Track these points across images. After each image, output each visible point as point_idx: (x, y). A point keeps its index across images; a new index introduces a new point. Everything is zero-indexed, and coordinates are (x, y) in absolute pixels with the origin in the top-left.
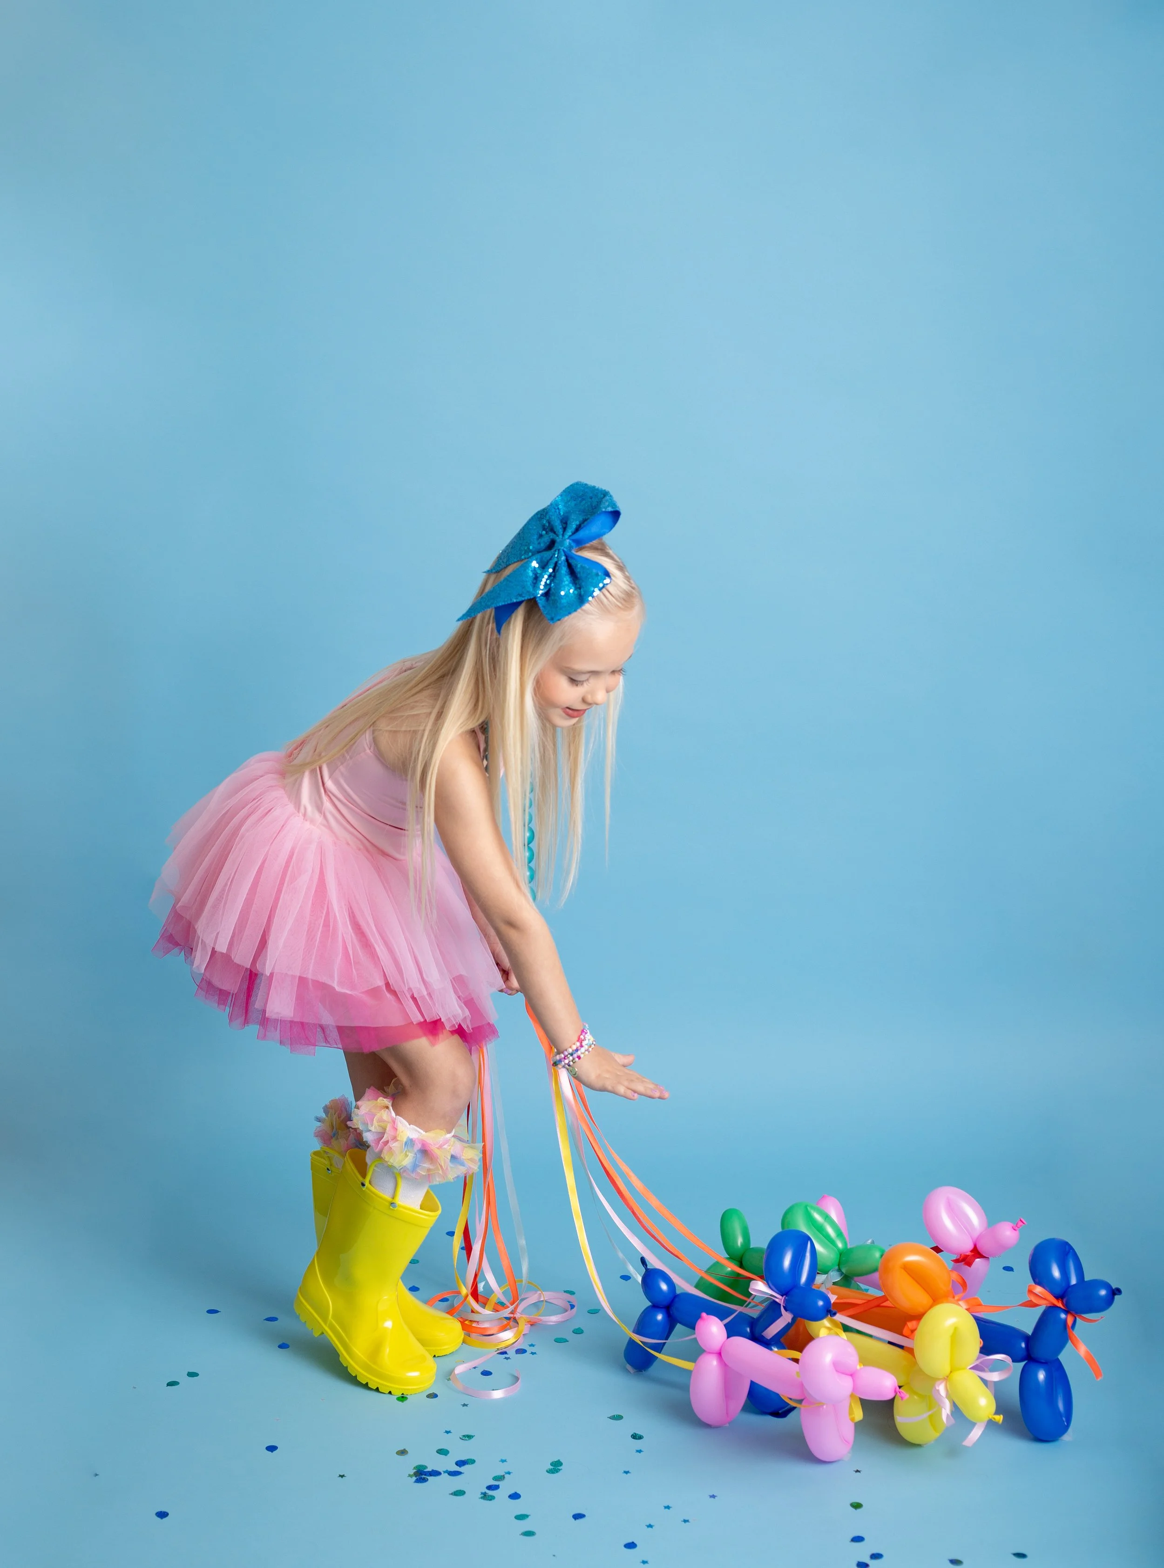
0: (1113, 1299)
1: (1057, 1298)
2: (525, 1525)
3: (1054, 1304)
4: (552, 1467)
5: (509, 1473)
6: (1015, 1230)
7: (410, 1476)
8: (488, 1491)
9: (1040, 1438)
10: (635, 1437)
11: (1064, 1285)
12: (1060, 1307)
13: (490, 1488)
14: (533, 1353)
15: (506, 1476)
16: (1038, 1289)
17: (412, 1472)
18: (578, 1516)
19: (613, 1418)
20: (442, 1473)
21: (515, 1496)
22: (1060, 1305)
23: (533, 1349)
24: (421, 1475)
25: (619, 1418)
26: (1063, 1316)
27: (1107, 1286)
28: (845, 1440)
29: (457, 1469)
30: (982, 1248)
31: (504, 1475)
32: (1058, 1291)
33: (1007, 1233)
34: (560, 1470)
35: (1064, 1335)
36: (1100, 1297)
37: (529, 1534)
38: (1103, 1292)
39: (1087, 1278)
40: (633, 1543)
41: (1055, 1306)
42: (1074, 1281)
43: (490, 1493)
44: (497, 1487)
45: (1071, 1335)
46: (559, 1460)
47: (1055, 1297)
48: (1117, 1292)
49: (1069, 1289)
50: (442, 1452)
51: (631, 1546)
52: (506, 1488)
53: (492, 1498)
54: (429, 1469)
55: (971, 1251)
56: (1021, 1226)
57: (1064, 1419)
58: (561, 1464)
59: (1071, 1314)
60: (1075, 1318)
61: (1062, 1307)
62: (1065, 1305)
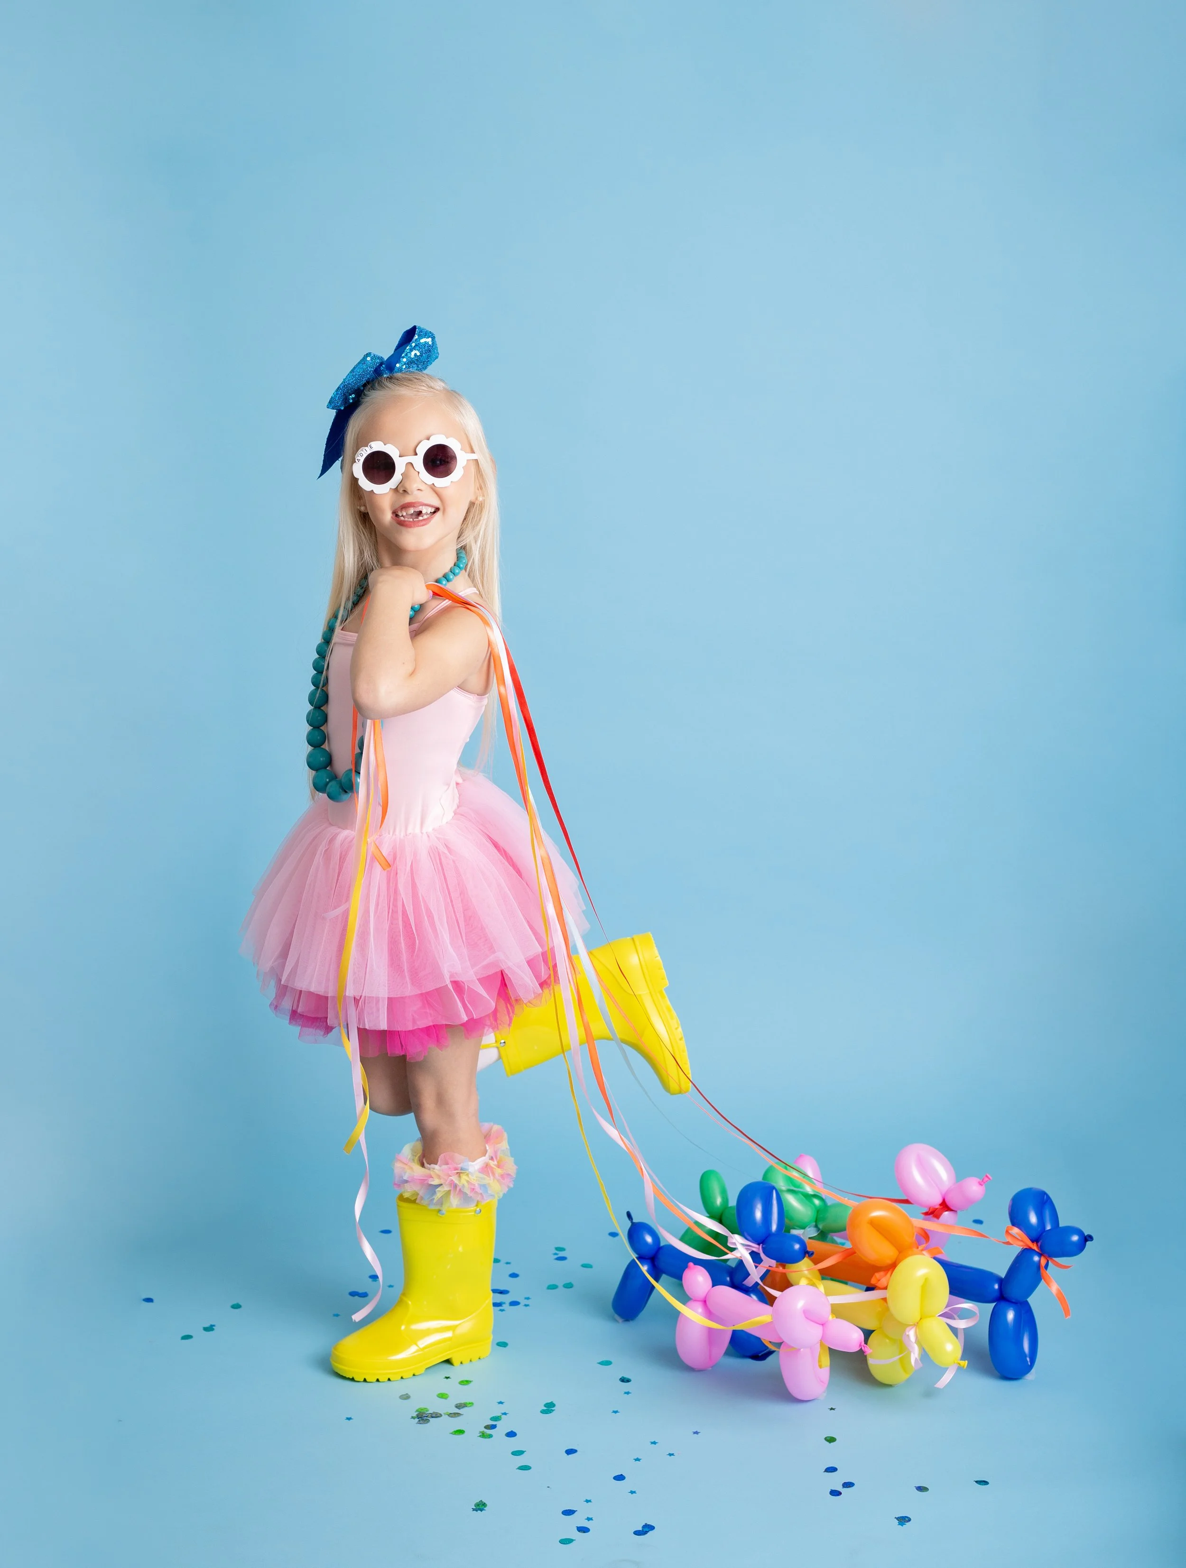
0: (1085, 1244)
1: (1033, 1241)
2: (521, 1460)
3: (1027, 1245)
4: (546, 1408)
5: (505, 1414)
6: (981, 1185)
7: (413, 1418)
8: (486, 1430)
9: (1005, 1376)
10: (623, 1380)
11: (1040, 1229)
12: (1034, 1250)
13: (487, 1427)
14: (526, 1305)
15: (503, 1416)
16: (1015, 1232)
17: (415, 1415)
18: (570, 1452)
19: (601, 1363)
20: (443, 1414)
21: (511, 1434)
22: (1034, 1247)
23: (527, 1302)
24: (422, 1417)
25: (608, 1363)
26: (1036, 1258)
27: (1079, 1232)
28: (821, 1380)
29: (457, 1411)
30: (949, 1202)
31: (500, 1416)
32: (1033, 1234)
33: (973, 1188)
34: (553, 1410)
35: (1037, 1275)
36: (1073, 1243)
37: (525, 1468)
38: (1075, 1238)
39: (1061, 1224)
40: (622, 1475)
41: (1029, 1248)
42: (1049, 1227)
43: (488, 1432)
44: (493, 1427)
45: (1044, 1274)
46: (552, 1402)
47: (1030, 1240)
49: (1043, 1233)
50: (442, 1396)
51: (620, 1478)
52: (503, 1427)
53: (490, 1436)
54: (431, 1411)
55: (941, 1205)
56: (987, 1180)
57: (1028, 1359)
58: (554, 1405)
59: (1044, 1257)
60: (1048, 1261)
61: (1036, 1249)
62: (1039, 1248)
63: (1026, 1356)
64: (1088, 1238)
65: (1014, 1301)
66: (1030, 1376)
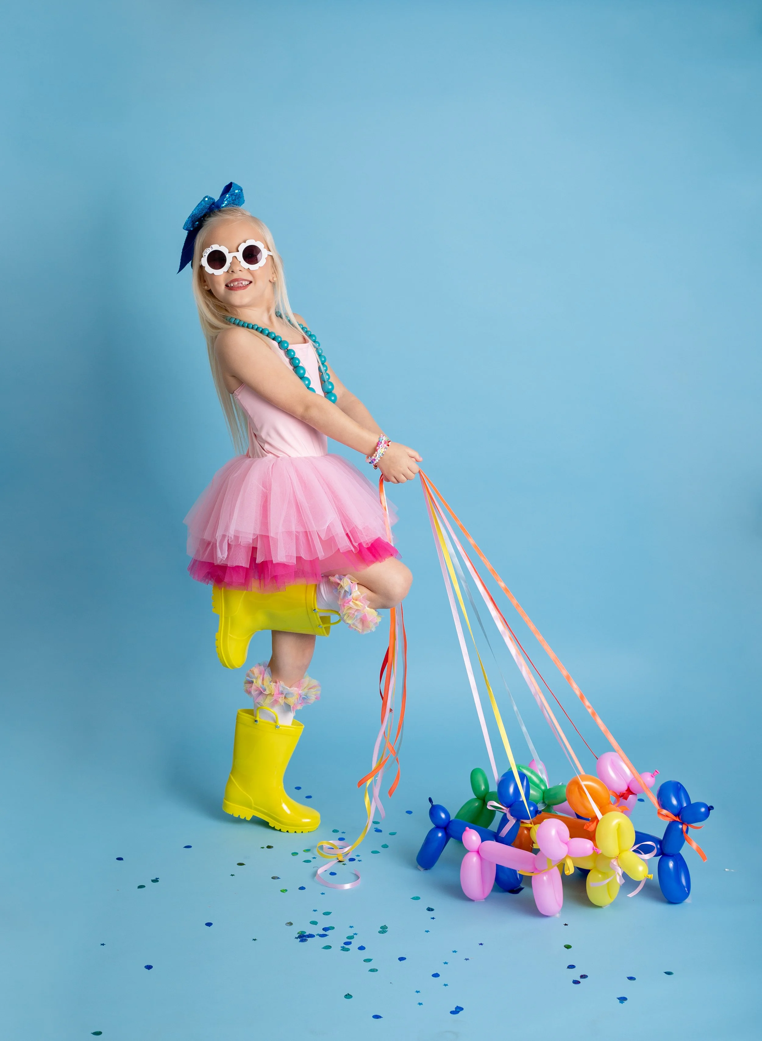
0: (709, 813)
1: (675, 816)
2: (371, 965)
3: (674, 820)
4: (382, 930)
5: (356, 934)
6: (653, 777)
7: (296, 938)
8: (345, 946)
9: (672, 902)
10: (430, 909)
11: (680, 808)
12: (678, 821)
13: (346, 943)
14: (359, 861)
15: (355, 936)
16: (665, 812)
17: (297, 936)
18: (401, 959)
19: (413, 898)
20: (316, 935)
21: (362, 948)
22: (678, 820)
23: (360, 858)
24: (303, 937)
25: (417, 898)
26: (680, 826)
27: (705, 805)
28: (558, 904)
29: (324, 933)
30: (632, 789)
31: (353, 936)
32: (676, 811)
33: (649, 779)
34: (387, 931)
35: (682, 837)
36: (702, 812)
37: (373, 970)
38: (703, 809)
39: (693, 802)
40: (437, 973)
41: (674, 821)
42: (685, 805)
43: (347, 946)
44: (349, 943)
45: (686, 837)
46: (385, 925)
47: (674, 815)
48: (711, 809)
49: (682, 810)
50: (314, 923)
51: (436, 975)
52: (356, 943)
53: (348, 950)
54: (307, 934)
55: (627, 790)
56: (656, 774)
57: (686, 889)
58: (387, 928)
59: (685, 824)
60: (688, 826)
61: (679, 821)
62: (681, 819)
63: (684, 888)
65: (672, 855)
66: (688, 901)
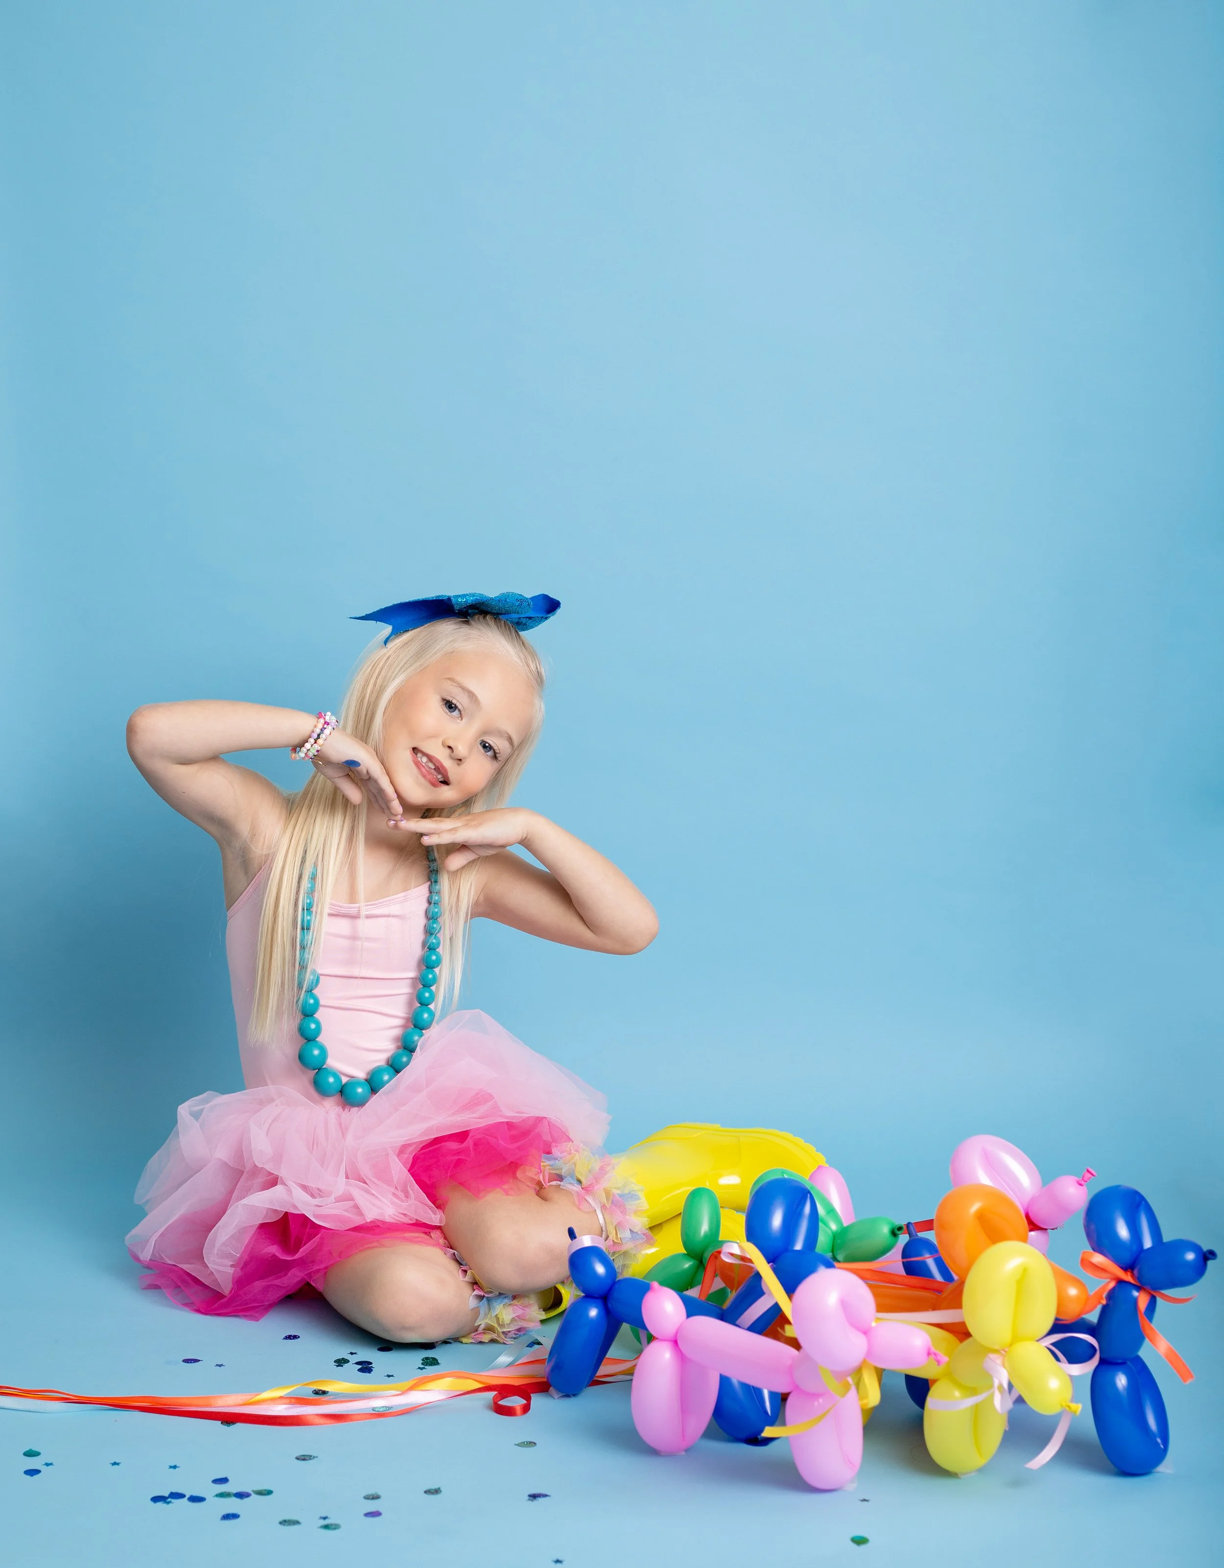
0: (1205, 1265)
1: (1125, 1268)
3: (1121, 1279)
6: (1081, 1185)
9: (1126, 1472)
11: (1134, 1248)
12: (1130, 1283)
16: (1098, 1259)
22: (1128, 1277)
27: (1196, 1248)
28: (849, 1461)
32: (1127, 1257)
33: (1070, 1191)
36: (1188, 1263)
38: (1190, 1256)
39: (1167, 1238)
41: (1120, 1282)
42: (1148, 1243)
47: (1122, 1268)
48: (1210, 1256)
49: (1142, 1255)
56: (1089, 1178)
59: (1146, 1291)
60: (1150, 1293)
61: (1132, 1281)
62: (1139, 1279)
63: (1154, 1437)
64: (1207, 1256)
65: (1120, 1361)
